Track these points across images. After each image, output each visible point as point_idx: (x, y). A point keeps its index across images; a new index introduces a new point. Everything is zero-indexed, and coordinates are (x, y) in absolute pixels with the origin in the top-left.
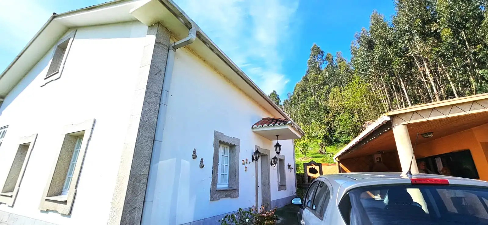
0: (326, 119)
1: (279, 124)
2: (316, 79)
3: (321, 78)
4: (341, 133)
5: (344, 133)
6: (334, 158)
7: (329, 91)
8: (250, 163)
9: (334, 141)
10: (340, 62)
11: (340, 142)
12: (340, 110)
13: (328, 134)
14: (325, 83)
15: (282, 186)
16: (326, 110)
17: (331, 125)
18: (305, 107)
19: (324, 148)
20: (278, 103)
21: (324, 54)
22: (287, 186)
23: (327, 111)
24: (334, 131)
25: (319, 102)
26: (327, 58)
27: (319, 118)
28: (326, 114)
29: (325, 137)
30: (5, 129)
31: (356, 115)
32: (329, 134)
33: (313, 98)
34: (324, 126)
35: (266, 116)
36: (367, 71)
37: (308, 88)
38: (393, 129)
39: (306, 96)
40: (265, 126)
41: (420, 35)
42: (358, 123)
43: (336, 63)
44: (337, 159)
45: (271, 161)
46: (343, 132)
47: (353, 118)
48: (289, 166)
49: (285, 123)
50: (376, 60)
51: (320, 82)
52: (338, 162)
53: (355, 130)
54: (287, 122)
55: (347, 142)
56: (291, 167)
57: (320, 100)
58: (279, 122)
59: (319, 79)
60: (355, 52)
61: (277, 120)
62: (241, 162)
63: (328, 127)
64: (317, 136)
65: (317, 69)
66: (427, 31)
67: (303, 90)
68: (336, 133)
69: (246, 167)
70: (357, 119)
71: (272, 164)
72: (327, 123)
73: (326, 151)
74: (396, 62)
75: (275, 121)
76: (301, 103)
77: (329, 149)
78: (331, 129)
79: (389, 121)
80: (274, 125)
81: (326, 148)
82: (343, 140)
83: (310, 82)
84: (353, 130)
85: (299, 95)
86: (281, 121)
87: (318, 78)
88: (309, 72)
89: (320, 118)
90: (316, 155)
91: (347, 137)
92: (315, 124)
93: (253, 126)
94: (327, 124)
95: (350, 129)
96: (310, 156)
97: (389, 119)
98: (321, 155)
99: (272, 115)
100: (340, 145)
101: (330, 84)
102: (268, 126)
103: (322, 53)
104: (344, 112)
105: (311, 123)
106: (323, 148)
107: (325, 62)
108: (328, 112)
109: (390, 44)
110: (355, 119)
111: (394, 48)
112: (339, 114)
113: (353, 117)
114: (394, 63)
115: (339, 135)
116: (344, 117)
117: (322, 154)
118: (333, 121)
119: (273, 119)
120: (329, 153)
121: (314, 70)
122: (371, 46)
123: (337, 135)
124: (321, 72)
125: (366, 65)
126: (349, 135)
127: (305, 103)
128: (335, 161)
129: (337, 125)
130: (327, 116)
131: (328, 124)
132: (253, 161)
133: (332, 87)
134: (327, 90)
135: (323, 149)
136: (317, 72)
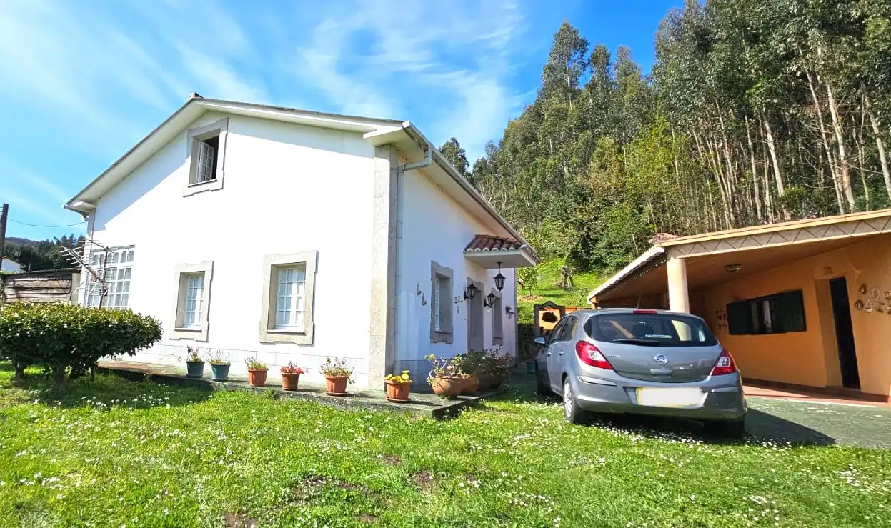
0: (580, 216)
1: (508, 248)
2: (561, 114)
3: (573, 111)
4: (610, 246)
5: (618, 247)
6: (588, 298)
7: (591, 145)
8: (462, 302)
9: (593, 264)
10: (626, 75)
11: (606, 265)
12: (612, 195)
13: (580, 247)
14: (583, 125)
15: (498, 339)
16: (581, 195)
17: (588, 228)
18: (529, 182)
19: (571, 278)
20: (462, 170)
21: (588, 47)
22: (504, 339)
23: (583, 197)
24: (596, 241)
25: (566, 171)
26: (594, 60)
27: (564, 212)
28: (579, 204)
29: (575, 254)
30: (132, 249)
31: (649, 208)
32: (583, 248)
33: (551, 161)
34: (572, 230)
35: (484, 232)
36: (688, 103)
37: (539, 136)
38: (668, 262)
39: (533, 155)
40: (486, 250)
41: (821, 28)
42: (651, 226)
43: (614, 75)
44: (594, 300)
45: (485, 301)
46: (614, 244)
47: (640, 213)
48: (508, 309)
49: (517, 247)
50: (710, 80)
51: (571, 122)
52: (596, 304)
53: (641, 241)
54: (520, 246)
55: (621, 266)
56: (511, 311)
57: (569, 166)
58: (506, 245)
59: (569, 113)
60: (664, 51)
61: (503, 241)
62: (454, 300)
63: (583, 233)
64: (555, 252)
65: (566, 87)
66: (841, 17)
67: (526, 141)
68: (600, 245)
69: (459, 307)
70: (651, 215)
71: (486, 305)
72: (581, 223)
73: (575, 284)
74: (757, 89)
75: (499, 242)
76: (520, 170)
77: (581, 280)
78: (588, 236)
79: (662, 254)
80: (499, 249)
81: (574, 277)
82: (614, 261)
83: (547, 121)
84: (638, 240)
85: (515, 151)
86: (511, 243)
87: (568, 111)
88: (545, 94)
89: (566, 212)
90: (552, 292)
91: (623, 255)
92: (552, 225)
93: (466, 250)
94: (579, 226)
95: (630, 237)
96: (538, 294)
97: (663, 251)
98: (562, 292)
99: (492, 230)
100: (605, 272)
101: (597, 127)
102: (490, 250)
103: (582, 45)
104: (622, 201)
105: (543, 218)
106: (568, 277)
107: (588, 69)
108: (585, 200)
109: (753, 39)
110: (645, 217)
111: (761, 50)
112: (610, 203)
113: (641, 211)
114: (753, 91)
115: (605, 250)
116: (619, 210)
117: (565, 289)
118: (596, 219)
119: (495, 239)
120: (579, 289)
121: (560, 91)
122: (704, 42)
123: (600, 249)
124: (575, 94)
125: (688, 90)
126: (628, 251)
127: (529, 171)
128: (589, 302)
129: (602, 230)
130: (582, 209)
131: (581, 226)
132: (465, 299)
133: (600, 134)
134: (587, 143)
135: (568, 281)
136: (566, 96)
